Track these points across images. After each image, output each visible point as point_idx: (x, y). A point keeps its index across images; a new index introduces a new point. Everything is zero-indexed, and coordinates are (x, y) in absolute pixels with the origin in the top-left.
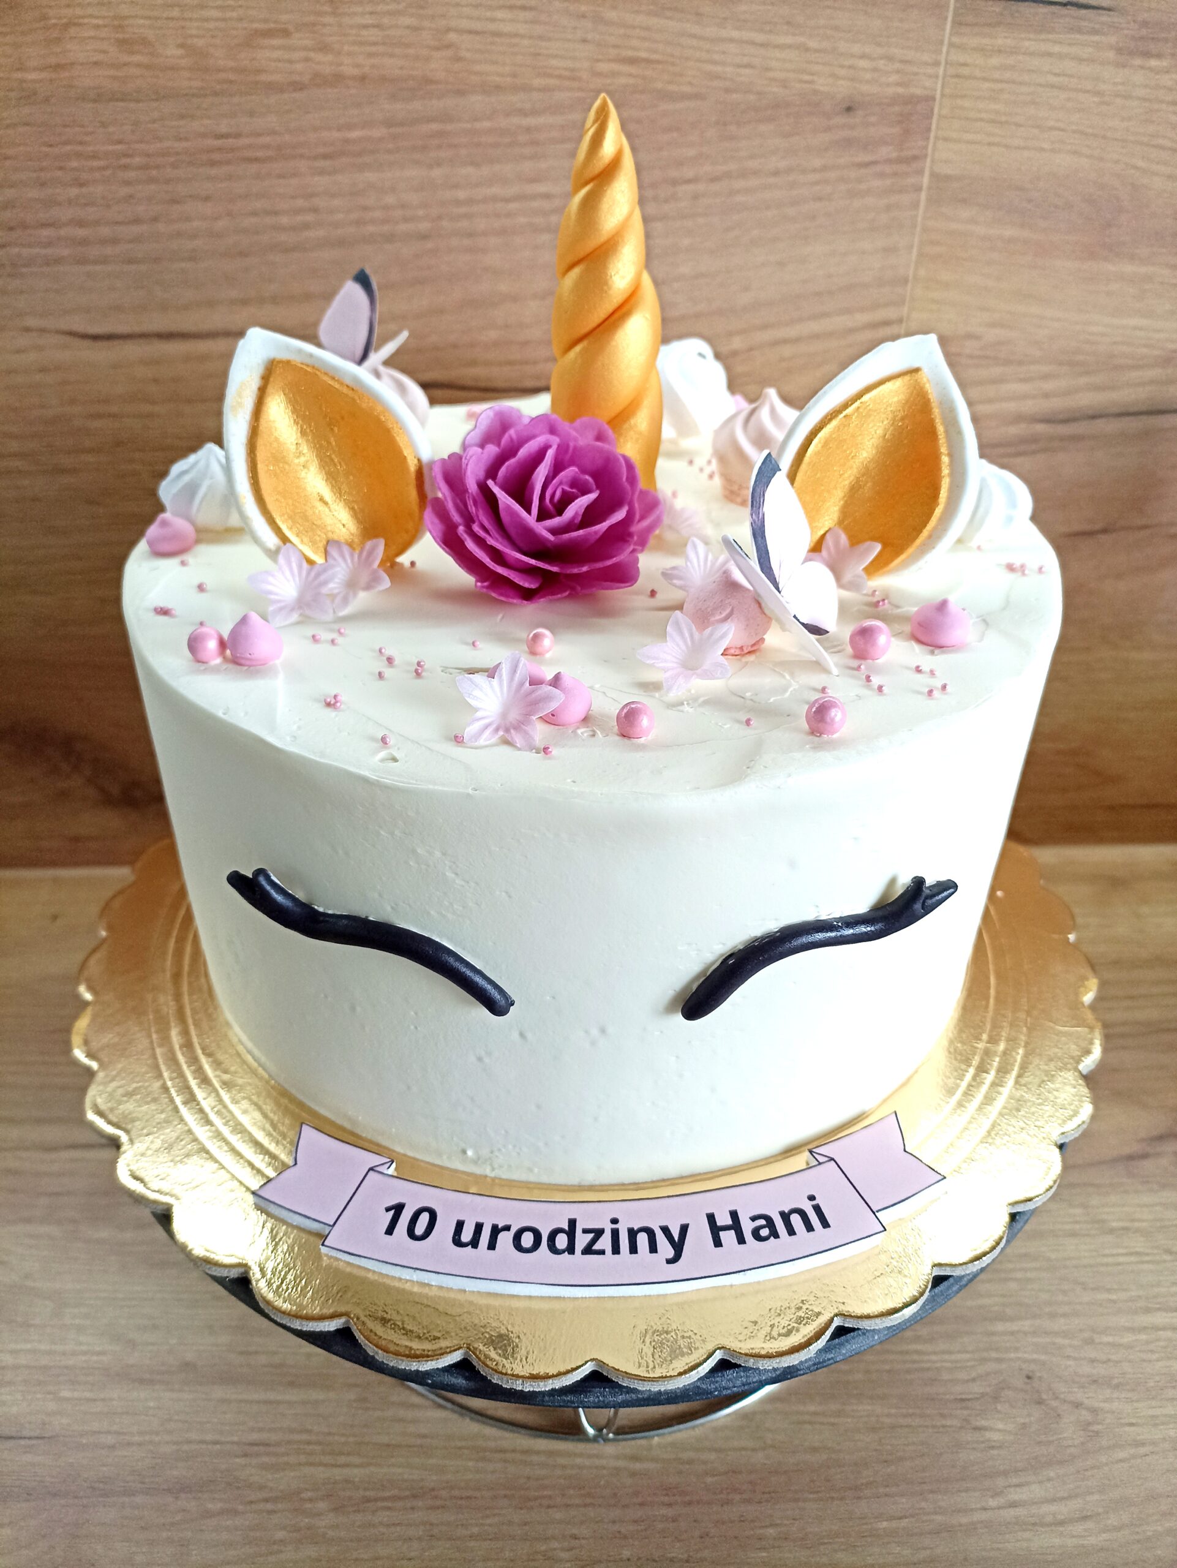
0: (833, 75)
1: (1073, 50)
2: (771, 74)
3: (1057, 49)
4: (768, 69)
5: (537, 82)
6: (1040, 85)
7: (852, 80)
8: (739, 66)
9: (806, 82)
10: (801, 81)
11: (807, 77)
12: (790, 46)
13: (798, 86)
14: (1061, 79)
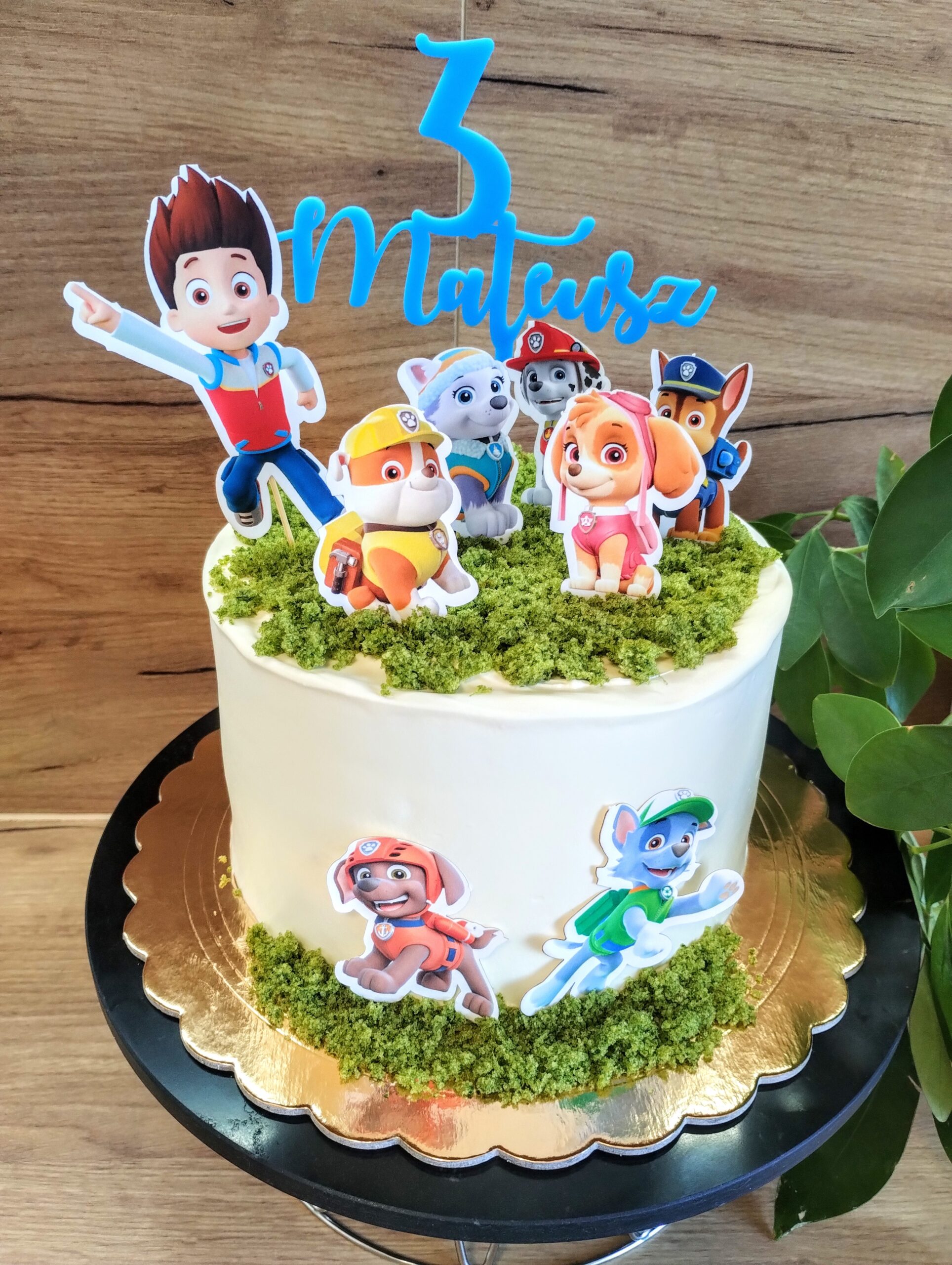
0: (362, 144)
1: (575, 126)
2: (308, 142)
3: (560, 125)
4: (304, 137)
5: (96, 144)
6: (549, 155)
7: (380, 148)
8: (278, 134)
9: (340, 149)
10: (334, 148)
11: (339, 145)
12: (321, 118)
13: (332, 151)
14: (567, 150)
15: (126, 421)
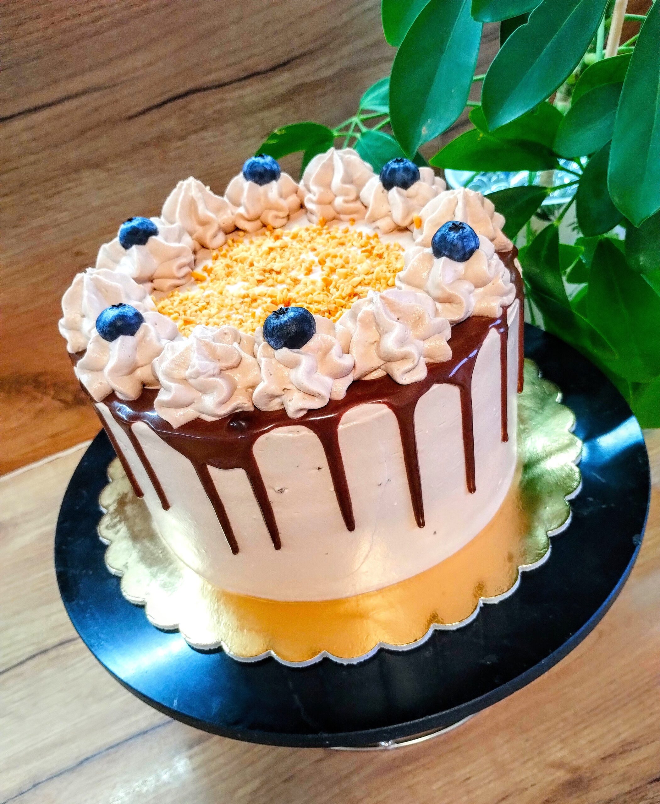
15: (248, 90)
